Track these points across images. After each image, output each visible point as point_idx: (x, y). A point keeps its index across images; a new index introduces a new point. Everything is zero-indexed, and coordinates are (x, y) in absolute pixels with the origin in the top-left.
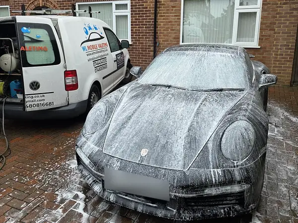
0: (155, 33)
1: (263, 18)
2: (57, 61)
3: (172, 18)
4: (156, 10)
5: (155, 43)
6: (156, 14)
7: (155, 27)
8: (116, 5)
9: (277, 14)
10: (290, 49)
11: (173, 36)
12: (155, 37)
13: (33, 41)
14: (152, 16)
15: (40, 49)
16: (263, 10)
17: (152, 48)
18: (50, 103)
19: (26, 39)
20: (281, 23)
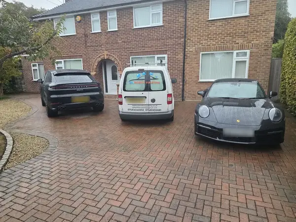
0: (184, 74)
1: (250, 64)
2: (164, 89)
3: (195, 65)
4: (184, 60)
5: (183, 80)
6: (184, 63)
7: (184, 70)
8: (158, 57)
9: (259, 61)
10: (266, 81)
11: (196, 75)
12: (184, 77)
13: (154, 79)
14: (182, 64)
15: (156, 83)
16: (250, 59)
17: (181, 83)
18: (159, 110)
19: (151, 78)
20: (261, 67)
